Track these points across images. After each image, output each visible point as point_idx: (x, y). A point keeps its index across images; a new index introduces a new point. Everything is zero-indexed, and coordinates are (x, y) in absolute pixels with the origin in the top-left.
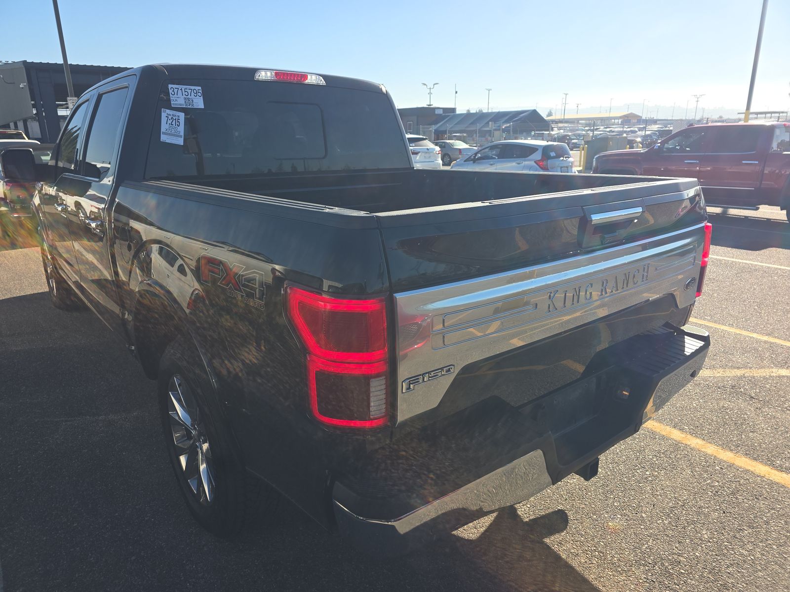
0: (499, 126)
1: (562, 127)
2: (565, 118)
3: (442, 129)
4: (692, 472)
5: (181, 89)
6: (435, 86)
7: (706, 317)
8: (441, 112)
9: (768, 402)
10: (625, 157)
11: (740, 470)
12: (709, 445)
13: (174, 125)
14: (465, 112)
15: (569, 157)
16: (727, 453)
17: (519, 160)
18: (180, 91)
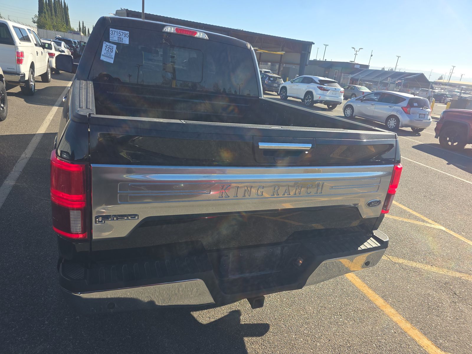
0: (395, 81)
1: (443, 88)
2: (450, 82)
3: (356, 78)
4: (372, 328)
5: (117, 32)
6: (360, 50)
7: (462, 233)
8: (358, 67)
9: (465, 300)
10: (464, 115)
11: (408, 337)
12: (398, 315)
13: (110, 51)
14: (380, 69)
15: (427, 108)
16: (407, 324)
17: (391, 105)
18: (116, 33)
